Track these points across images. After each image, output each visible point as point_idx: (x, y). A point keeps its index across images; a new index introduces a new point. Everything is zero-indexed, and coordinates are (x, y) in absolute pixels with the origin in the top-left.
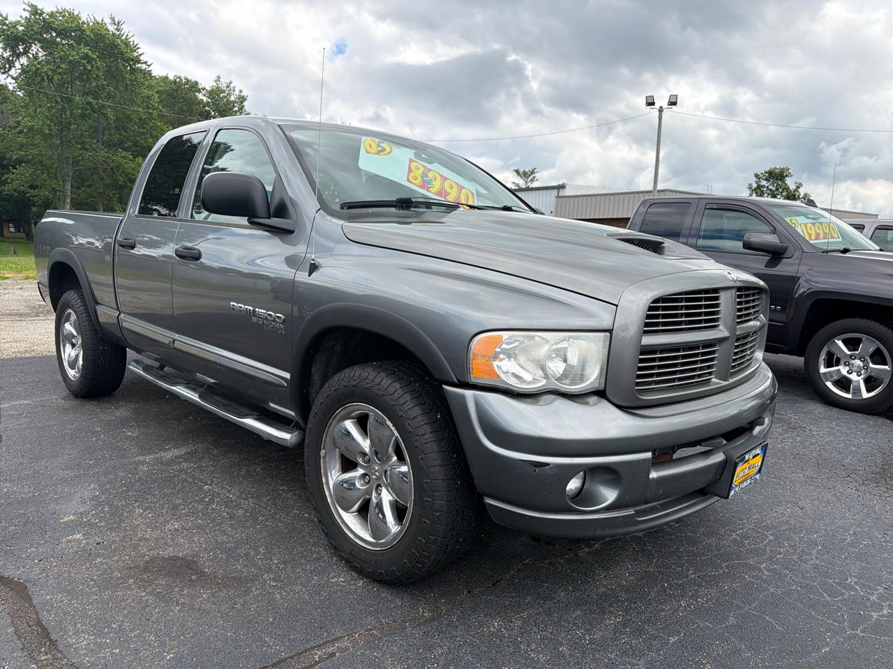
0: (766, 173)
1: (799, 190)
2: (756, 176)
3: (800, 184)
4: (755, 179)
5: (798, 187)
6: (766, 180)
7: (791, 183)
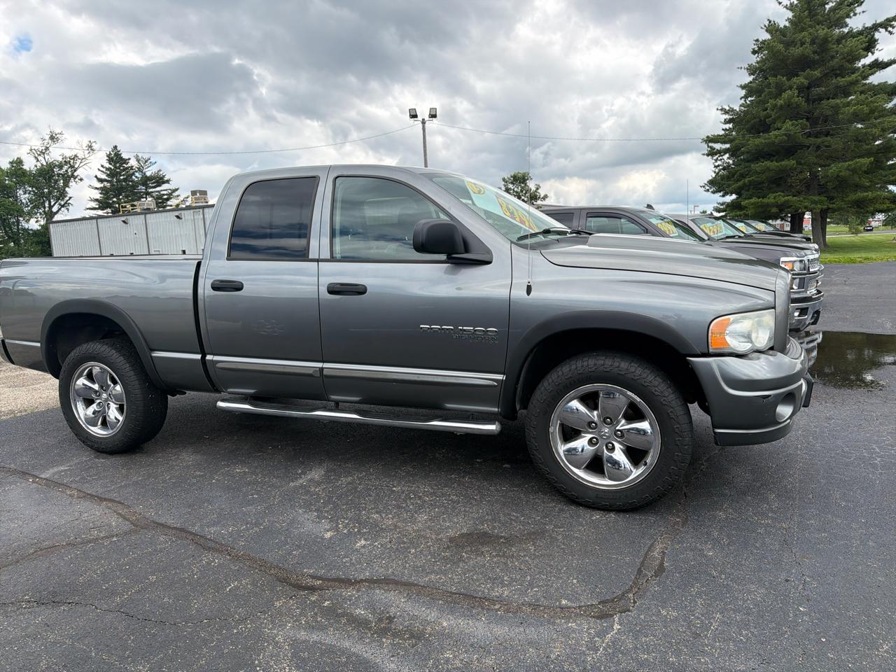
0: (512, 177)
1: (538, 191)
2: (504, 180)
3: (539, 186)
4: (503, 183)
5: (537, 189)
6: (512, 183)
7: (532, 185)
